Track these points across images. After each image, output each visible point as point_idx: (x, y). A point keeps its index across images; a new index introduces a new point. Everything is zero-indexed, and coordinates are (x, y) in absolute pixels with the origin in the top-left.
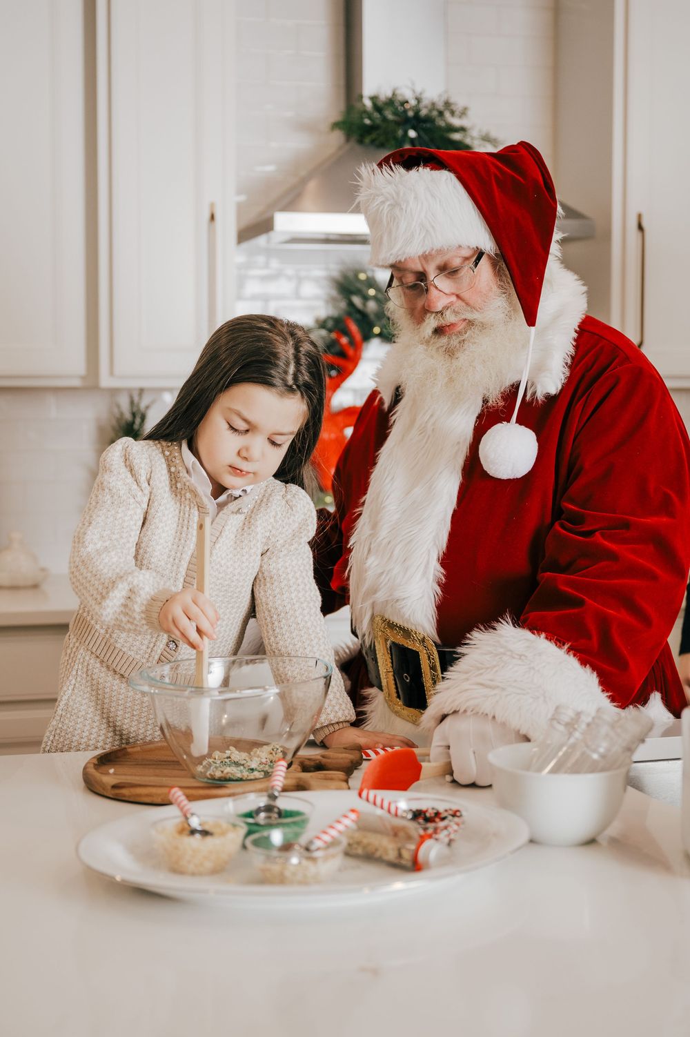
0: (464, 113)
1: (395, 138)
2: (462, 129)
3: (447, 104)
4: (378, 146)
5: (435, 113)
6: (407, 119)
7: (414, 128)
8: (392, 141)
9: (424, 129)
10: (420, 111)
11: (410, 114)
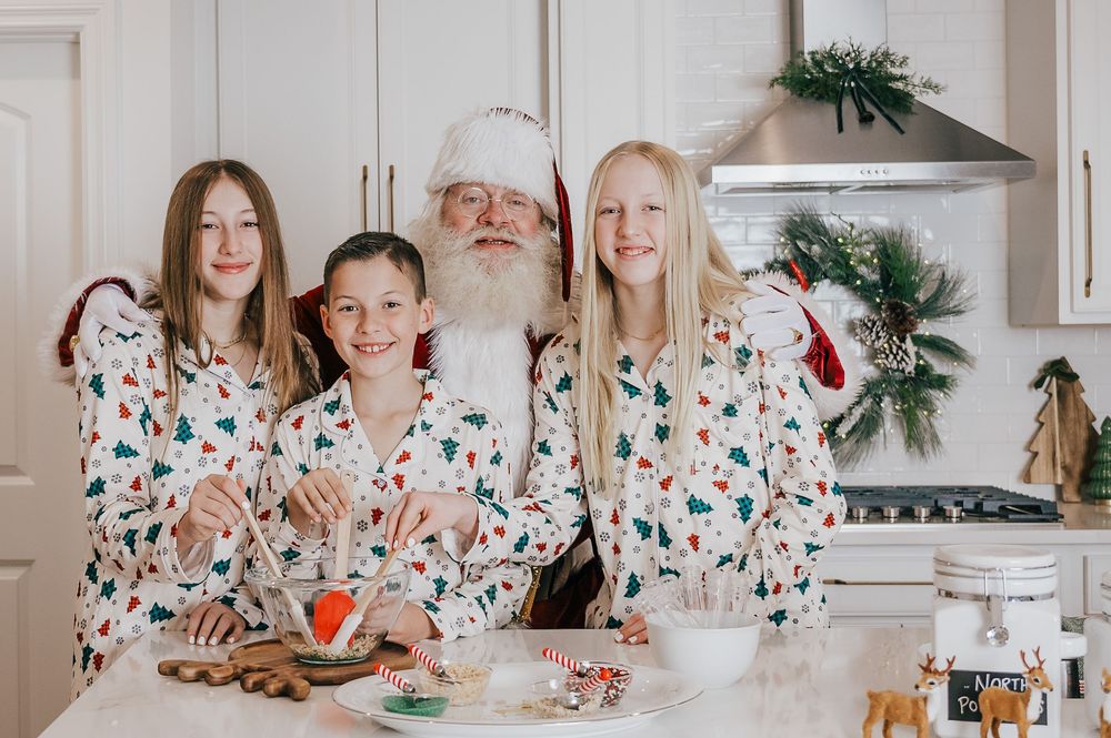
0: (904, 61)
1: (834, 90)
2: (902, 78)
3: (886, 55)
4: (818, 99)
5: (874, 64)
6: (848, 72)
7: (853, 79)
8: (830, 93)
9: (864, 80)
10: (859, 63)
11: (851, 66)
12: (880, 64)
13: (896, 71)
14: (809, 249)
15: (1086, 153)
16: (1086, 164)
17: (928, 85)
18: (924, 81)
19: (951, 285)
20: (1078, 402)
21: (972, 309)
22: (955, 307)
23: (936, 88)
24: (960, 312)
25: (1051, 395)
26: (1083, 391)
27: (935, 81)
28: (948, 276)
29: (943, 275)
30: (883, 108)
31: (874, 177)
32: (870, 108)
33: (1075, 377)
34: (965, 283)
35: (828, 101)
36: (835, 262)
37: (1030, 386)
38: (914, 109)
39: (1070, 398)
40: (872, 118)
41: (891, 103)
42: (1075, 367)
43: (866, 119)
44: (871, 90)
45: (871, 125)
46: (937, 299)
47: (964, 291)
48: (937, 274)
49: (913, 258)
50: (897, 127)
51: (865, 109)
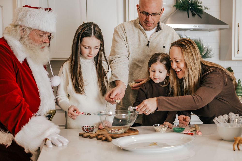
0: (201, 3)
2: (201, 6)
3: (198, 1)
4: (183, 10)
5: (195, 3)
6: (189, 4)
7: (191, 6)
8: (186, 9)
9: (193, 6)
10: (192, 2)
11: (190, 3)
12: (196, 3)
13: (199, 5)
15: (238, 24)
16: (238, 26)
17: (206, 8)
18: (205, 7)
19: (209, 51)
21: (213, 57)
22: (210, 56)
23: (207, 9)
24: (211, 57)
26: (234, 74)
27: (207, 7)
28: (209, 50)
29: (208, 49)
30: (197, 12)
31: (196, 27)
32: (194, 12)
33: (232, 71)
34: (212, 51)
35: (185, 11)
38: (203, 13)
40: (195, 15)
41: (199, 11)
42: (232, 69)
43: (194, 15)
44: (194, 9)
45: (195, 16)
46: (206, 54)
47: (212, 53)
48: (206, 49)
49: (202, 46)
50: (200, 17)
51: (193, 13)
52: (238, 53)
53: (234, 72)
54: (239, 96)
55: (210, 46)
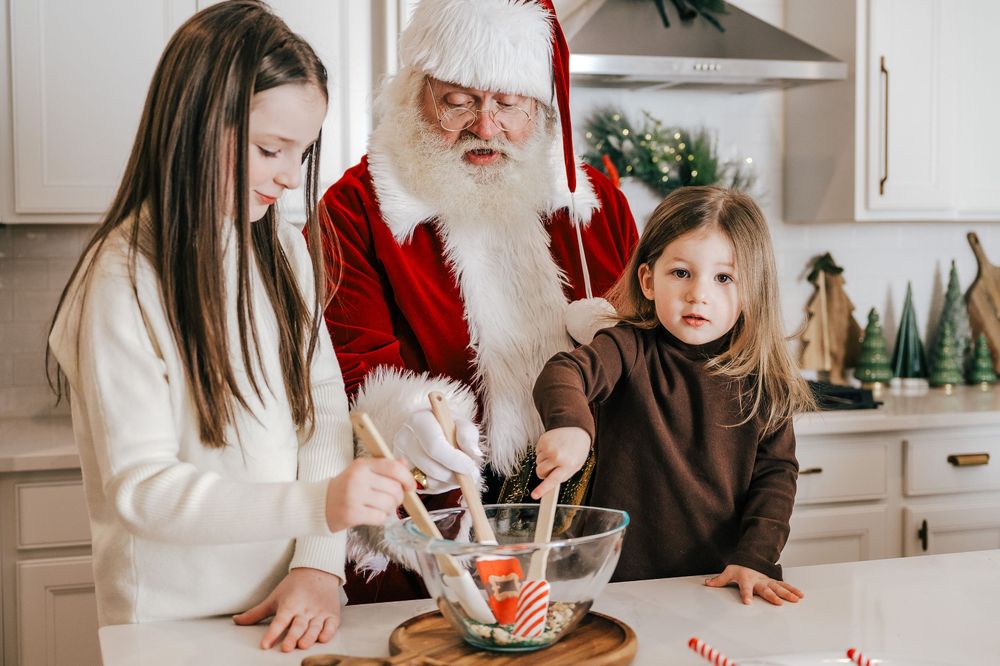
14: (621, 145)
15: (882, 59)
16: (883, 70)
20: (842, 293)
25: (817, 288)
26: (845, 284)
28: (742, 174)
30: (701, 6)
32: (689, 6)
33: (839, 270)
36: (642, 159)
37: (800, 278)
39: (835, 291)
40: (692, 16)
41: (707, 1)
42: (838, 262)
43: (686, 17)
45: (693, 23)
48: (730, 173)
49: (712, 156)
50: (716, 24)
51: (685, 7)
52: (882, 192)
53: (845, 275)
54: (876, 380)
55: (749, 161)
